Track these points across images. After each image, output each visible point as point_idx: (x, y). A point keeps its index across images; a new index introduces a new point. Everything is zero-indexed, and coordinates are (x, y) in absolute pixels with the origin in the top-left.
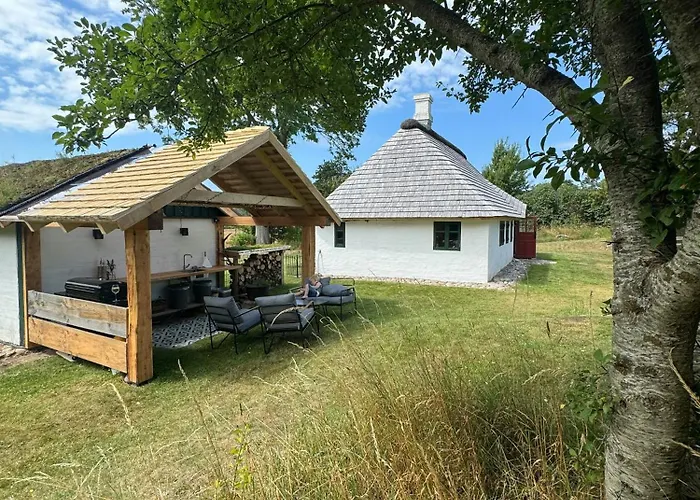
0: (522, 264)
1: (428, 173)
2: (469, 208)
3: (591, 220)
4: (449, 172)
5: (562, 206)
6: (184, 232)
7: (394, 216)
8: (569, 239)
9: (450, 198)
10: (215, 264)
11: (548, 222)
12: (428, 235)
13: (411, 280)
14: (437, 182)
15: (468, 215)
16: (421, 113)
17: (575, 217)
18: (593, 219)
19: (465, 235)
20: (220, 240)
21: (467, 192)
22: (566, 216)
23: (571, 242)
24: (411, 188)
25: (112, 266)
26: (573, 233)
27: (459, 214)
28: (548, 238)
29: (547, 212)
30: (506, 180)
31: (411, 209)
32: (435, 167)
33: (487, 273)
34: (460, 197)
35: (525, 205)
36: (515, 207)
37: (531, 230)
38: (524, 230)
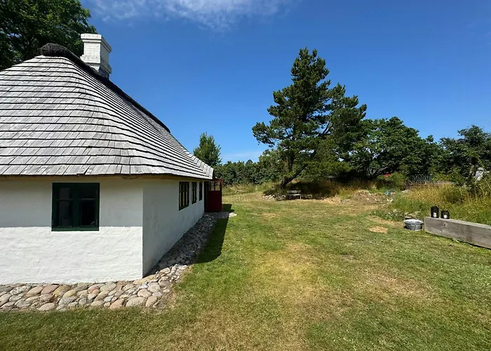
0: (211, 218)
3: (253, 181)
5: (238, 173)
8: (243, 193)
11: (231, 183)
12: (44, 205)
16: (91, 55)
17: (245, 179)
18: (254, 181)
19: (107, 204)
22: (241, 179)
23: (244, 195)
26: (245, 189)
28: (231, 193)
29: (230, 176)
30: (207, 157)
33: (141, 264)
35: (212, 169)
36: (204, 171)
37: (217, 188)
38: (213, 189)
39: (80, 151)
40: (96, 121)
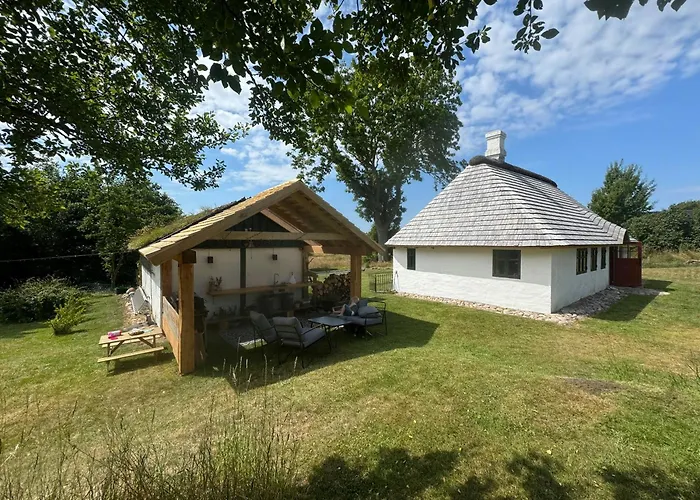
1: (489, 204)
2: (527, 237)
4: (511, 202)
6: (275, 257)
7: (453, 244)
9: (508, 227)
10: (300, 280)
12: (488, 263)
13: (470, 303)
14: (496, 212)
15: (525, 243)
16: (493, 149)
19: (525, 265)
20: (305, 263)
21: (527, 221)
24: (472, 219)
25: (219, 281)
27: (515, 243)
28: (674, 263)
29: (673, 234)
31: (470, 238)
32: (496, 198)
33: (550, 303)
34: (519, 226)
35: (624, 230)
36: (610, 233)
37: (634, 256)
38: (625, 256)
39: (511, 232)
40: (516, 211)
